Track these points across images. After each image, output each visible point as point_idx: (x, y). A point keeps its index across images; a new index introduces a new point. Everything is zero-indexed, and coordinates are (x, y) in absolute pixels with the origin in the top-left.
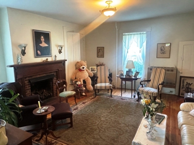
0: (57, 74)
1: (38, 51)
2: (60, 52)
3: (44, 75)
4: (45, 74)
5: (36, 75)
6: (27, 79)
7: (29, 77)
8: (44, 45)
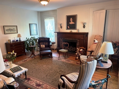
1: (68, 27)
6: (62, 39)
8: (72, 23)
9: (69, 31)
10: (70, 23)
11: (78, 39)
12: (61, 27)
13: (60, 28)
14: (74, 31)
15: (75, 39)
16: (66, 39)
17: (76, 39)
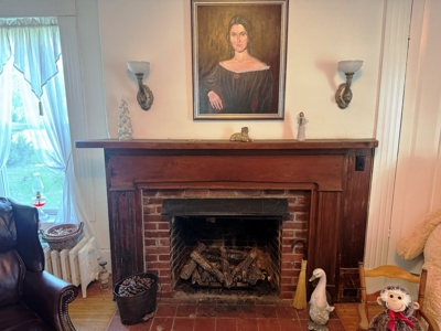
0: (308, 200)
1: (211, 94)
2: (343, 99)
3: (237, 195)
4: (243, 191)
5: (197, 190)
6: (158, 196)
7: (164, 191)
8: (242, 63)
9: (218, 131)
10: (226, 65)
11: (292, 191)
12: (145, 99)
13: (135, 108)
14: (263, 131)
15: (268, 192)
16: (192, 196)
17: (281, 192)
